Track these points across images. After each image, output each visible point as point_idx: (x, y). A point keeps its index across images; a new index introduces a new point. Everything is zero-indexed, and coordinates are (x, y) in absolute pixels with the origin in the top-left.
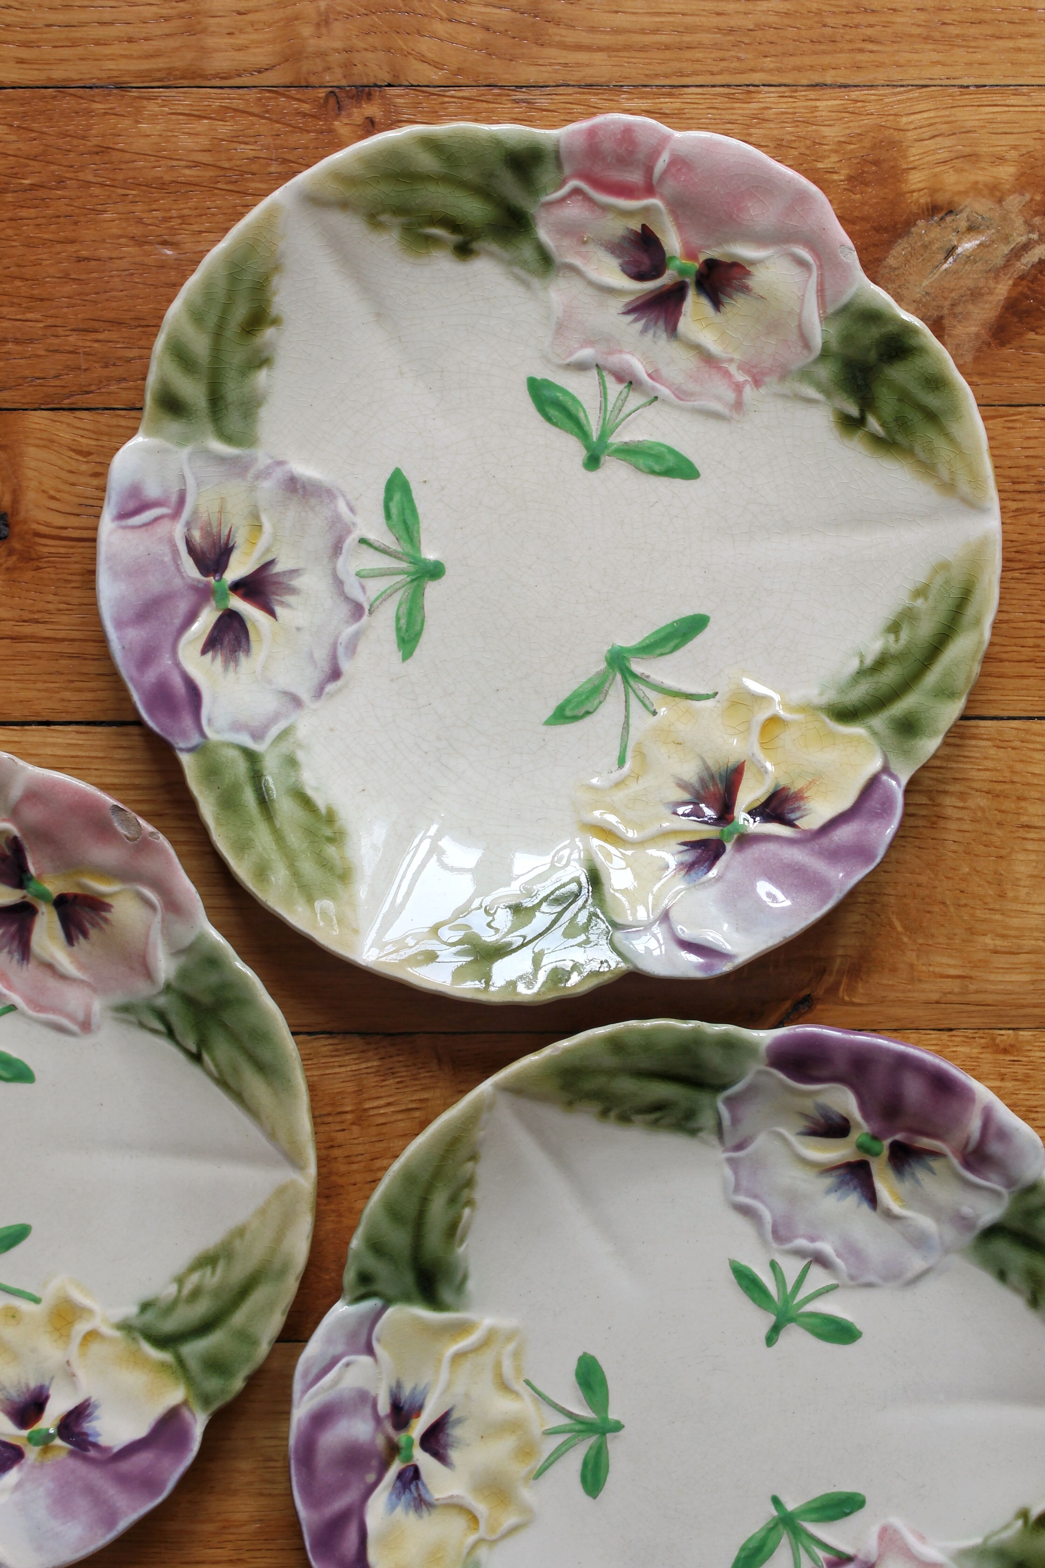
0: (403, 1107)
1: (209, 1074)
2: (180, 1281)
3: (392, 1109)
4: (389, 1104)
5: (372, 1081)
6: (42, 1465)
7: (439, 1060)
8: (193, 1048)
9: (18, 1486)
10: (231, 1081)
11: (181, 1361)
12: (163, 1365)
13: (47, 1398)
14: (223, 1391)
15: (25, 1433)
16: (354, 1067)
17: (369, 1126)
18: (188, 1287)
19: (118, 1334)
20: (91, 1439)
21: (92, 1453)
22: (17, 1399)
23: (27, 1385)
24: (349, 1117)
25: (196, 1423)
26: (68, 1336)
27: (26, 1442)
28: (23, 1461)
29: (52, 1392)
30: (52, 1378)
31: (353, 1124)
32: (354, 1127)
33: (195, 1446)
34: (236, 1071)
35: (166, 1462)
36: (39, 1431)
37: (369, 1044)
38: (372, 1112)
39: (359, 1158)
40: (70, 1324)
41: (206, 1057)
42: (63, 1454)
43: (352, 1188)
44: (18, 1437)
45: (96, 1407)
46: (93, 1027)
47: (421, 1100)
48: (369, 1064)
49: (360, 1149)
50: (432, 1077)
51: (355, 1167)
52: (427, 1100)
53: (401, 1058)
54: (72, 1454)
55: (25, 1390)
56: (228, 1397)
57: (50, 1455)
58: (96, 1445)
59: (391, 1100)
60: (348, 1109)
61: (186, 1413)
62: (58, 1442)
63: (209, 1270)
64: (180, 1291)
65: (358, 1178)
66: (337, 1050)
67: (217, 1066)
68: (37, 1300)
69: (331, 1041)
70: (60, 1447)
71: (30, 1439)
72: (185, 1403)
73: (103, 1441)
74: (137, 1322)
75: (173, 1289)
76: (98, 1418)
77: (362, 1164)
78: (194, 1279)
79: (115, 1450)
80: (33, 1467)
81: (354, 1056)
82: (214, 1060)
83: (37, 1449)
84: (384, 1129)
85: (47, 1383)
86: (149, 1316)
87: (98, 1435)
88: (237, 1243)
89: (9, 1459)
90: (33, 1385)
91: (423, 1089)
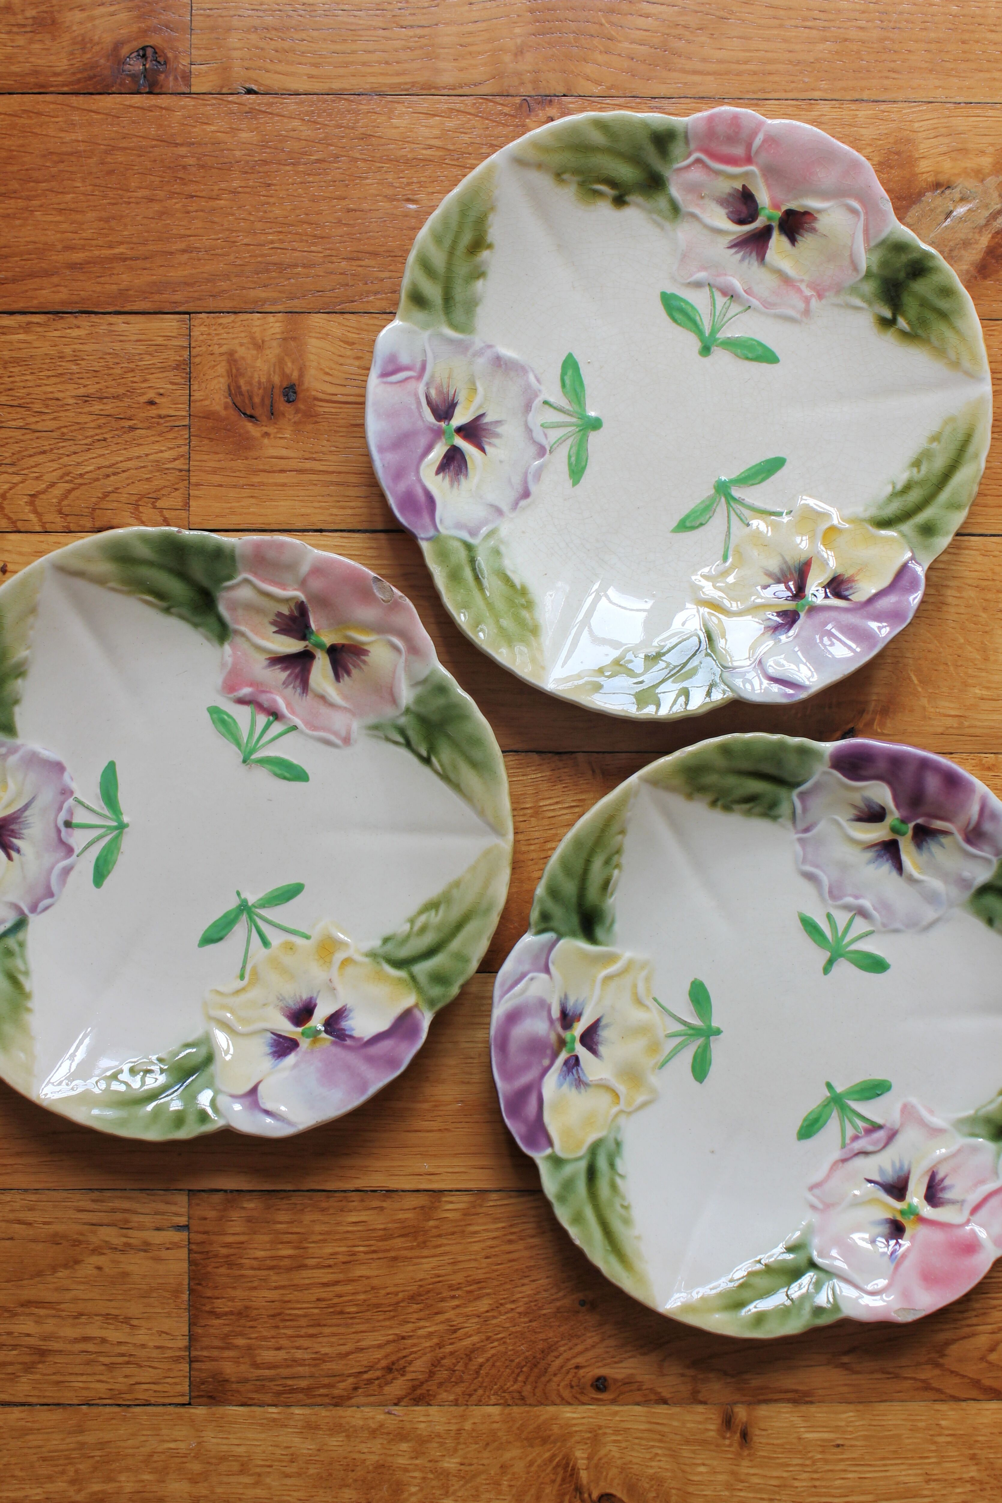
0: (567, 805)
1: (436, 772)
2: (412, 921)
3: (560, 806)
4: (557, 803)
5: (545, 786)
6: (312, 1051)
7: (594, 771)
8: (424, 753)
9: (296, 1065)
10: (452, 776)
11: (413, 978)
12: (400, 980)
13: (315, 1005)
14: (444, 996)
15: (300, 1029)
16: (534, 776)
17: (543, 818)
18: (419, 924)
19: (367, 960)
20: (347, 1033)
21: (349, 1042)
22: (294, 1007)
23: (301, 997)
24: (529, 811)
25: (424, 1017)
26: (330, 962)
27: (300, 1036)
28: (298, 1049)
29: (318, 1002)
30: (319, 992)
31: (531, 816)
32: (532, 819)
33: (424, 1035)
34: (455, 767)
35: (403, 1045)
36: (310, 1028)
37: (544, 759)
38: (545, 808)
39: (536, 841)
40: (332, 953)
41: (434, 760)
42: (328, 1044)
43: (530, 863)
44: (294, 1033)
45: (351, 1011)
46: (352, 741)
47: (580, 800)
48: (544, 774)
49: (537, 835)
50: (587, 783)
51: (532, 847)
52: (584, 800)
53: (566, 770)
54: (334, 1043)
55: (299, 1000)
56: (448, 1000)
57: (317, 1045)
58: (351, 1037)
59: (558, 800)
60: (528, 806)
61: (416, 1012)
62: (324, 1035)
63: (433, 913)
64: (411, 928)
65: (534, 855)
66: (521, 764)
67: (442, 765)
68: (308, 937)
69: (517, 757)
70: (325, 1039)
71: (303, 1033)
72: (416, 1005)
73: (356, 1034)
74: (381, 951)
75: (407, 927)
76: (352, 1018)
77: (538, 846)
78: (423, 918)
79: (366, 1039)
80: (306, 1053)
81: (533, 768)
82: (439, 761)
83: (309, 1040)
84: (553, 820)
85: (315, 995)
86: (389, 946)
87: (353, 1030)
88: (455, 893)
89: (288, 1048)
90: (305, 997)
91: (581, 792)
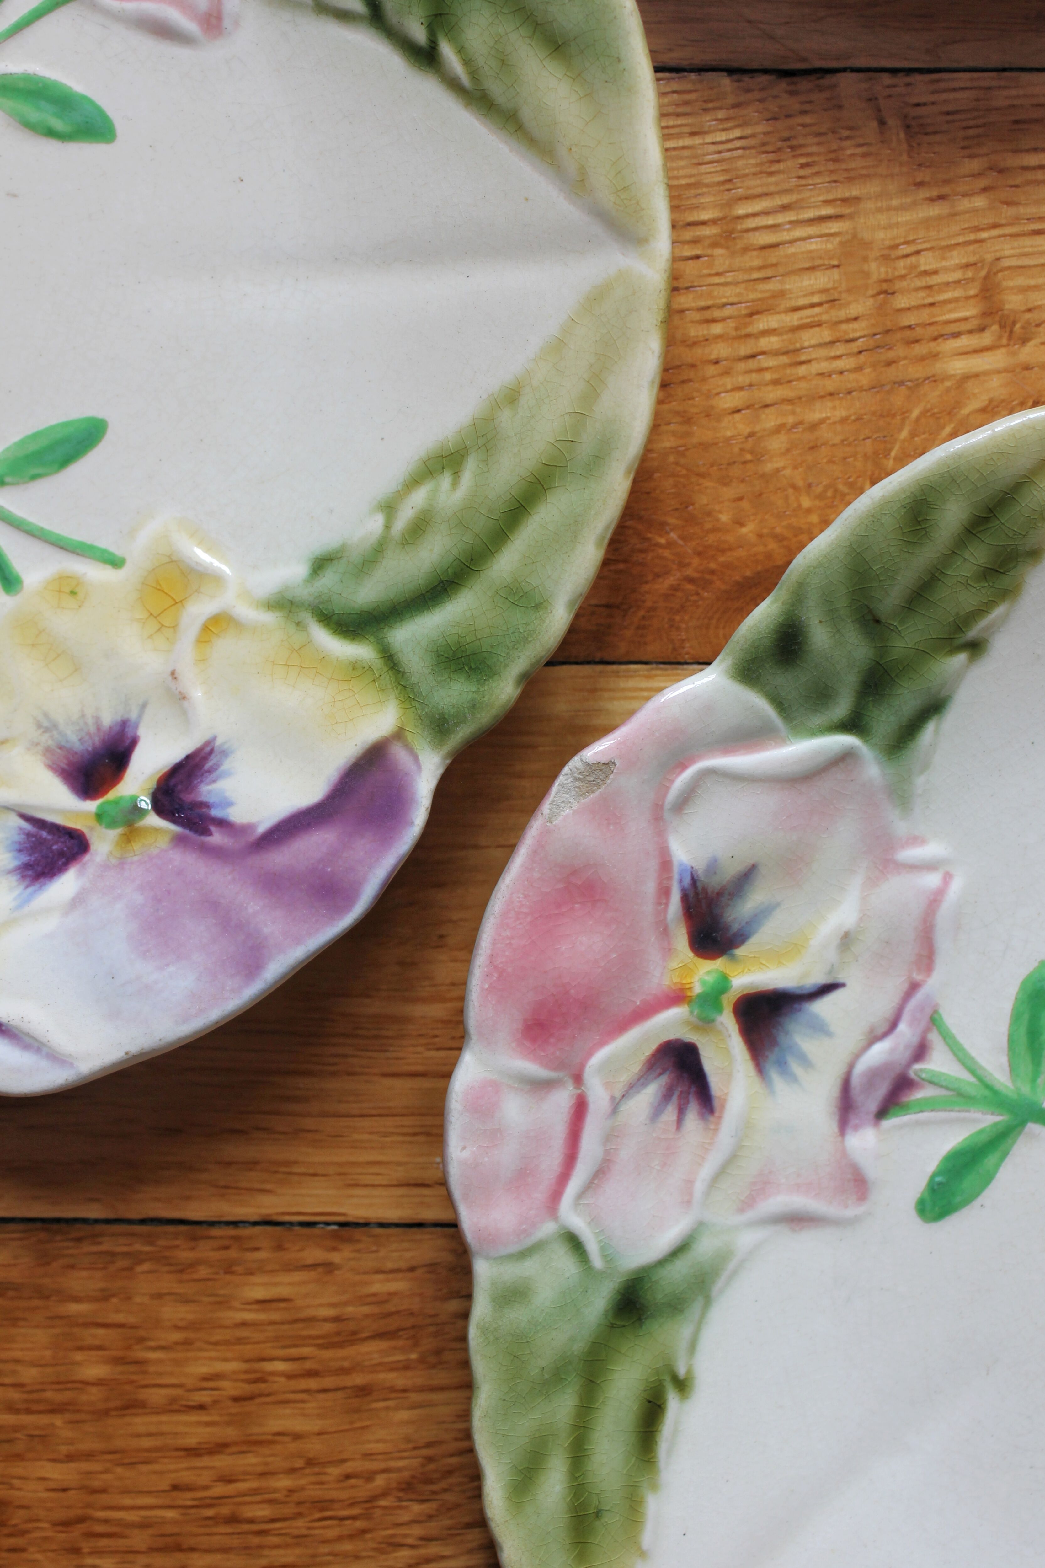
0: (811, 214)
1: (453, 85)
2: (389, 508)
3: (791, 216)
4: (785, 208)
5: (749, 163)
6: (122, 864)
7: (882, 123)
8: (419, 34)
9: (77, 902)
10: (496, 89)
11: (390, 659)
12: (356, 668)
13: (134, 742)
14: (474, 706)
15: (92, 806)
16: (722, 136)
17: (746, 250)
18: (406, 514)
19: (269, 618)
20: (215, 813)
21: (217, 838)
22: (78, 747)
23: (97, 720)
24: (706, 231)
25: (419, 767)
26: (175, 627)
27: (92, 822)
28: (87, 857)
29: (142, 732)
30: (144, 706)
31: (715, 245)
32: (718, 251)
33: (419, 816)
35: (361, 846)
36: (116, 802)
37: (748, 91)
38: (751, 223)
39: (728, 311)
40: (178, 603)
41: (447, 50)
42: (163, 842)
43: (711, 370)
44: (78, 814)
45: (225, 754)
46: (227, 23)
47: (844, 200)
48: (748, 131)
49: (729, 294)
50: (865, 155)
51: (717, 329)
52: (857, 199)
53: (807, 119)
54: (179, 841)
55: (92, 729)
56: (485, 718)
57: (137, 846)
58: (223, 824)
59: (786, 200)
60: (705, 216)
61: (399, 753)
62: (154, 820)
63: (445, 480)
64: (388, 527)
65: (721, 350)
66: (686, 103)
67: (467, 62)
68: (116, 563)
69: (675, 86)
70: (157, 830)
71: (99, 816)
72: (399, 735)
73: (237, 815)
74: (305, 593)
75: (375, 524)
76: (227, 774)
77: (731, 324)
78: (419, 498)
79: (261, 829)
80: (106, 867)
81: (721, 114)
82: (461, 51)
83: (114, 834)
84: (773, 257)
85: (133, 716)
86: (328, 580)
87: (229, 804)
88: (505, 417)
89: (61, 854)
90: (108, 719)
91: (850, 179)
